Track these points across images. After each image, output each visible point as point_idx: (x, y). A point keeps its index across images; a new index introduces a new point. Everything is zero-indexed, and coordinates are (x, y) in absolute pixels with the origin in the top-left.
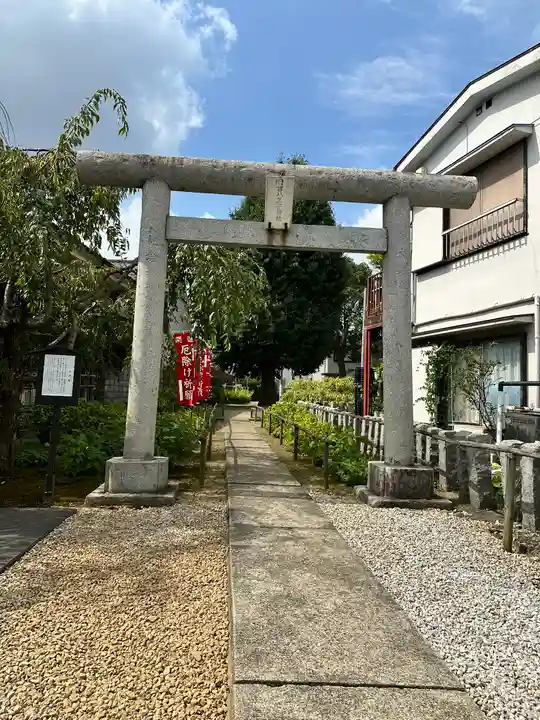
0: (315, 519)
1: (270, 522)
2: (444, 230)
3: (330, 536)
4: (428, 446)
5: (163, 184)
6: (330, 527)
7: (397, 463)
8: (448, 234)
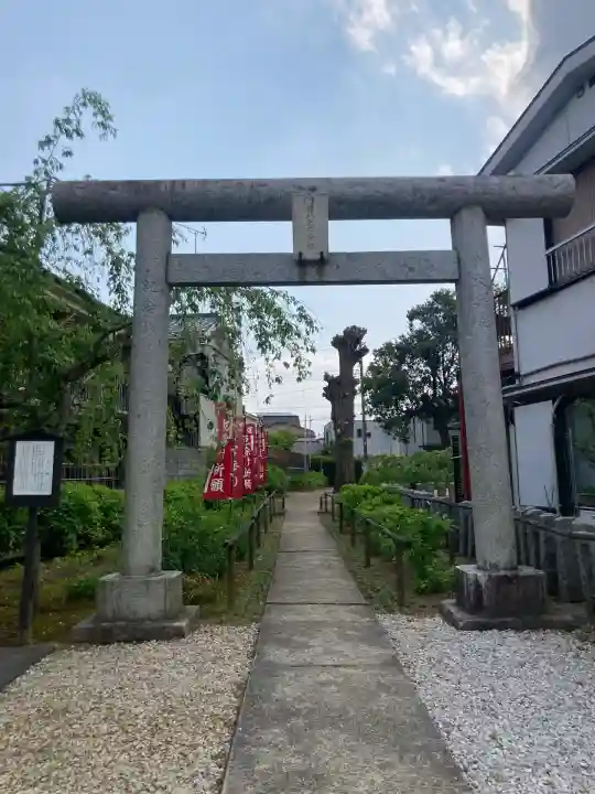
0: (375, 651)
1: (309, 659)
2: (547, 247)
3: (389, 677)
4: (542, 539)
5: (161, 212)
6: (393, 663)
7: (495, 567)
8: (553, 253)
